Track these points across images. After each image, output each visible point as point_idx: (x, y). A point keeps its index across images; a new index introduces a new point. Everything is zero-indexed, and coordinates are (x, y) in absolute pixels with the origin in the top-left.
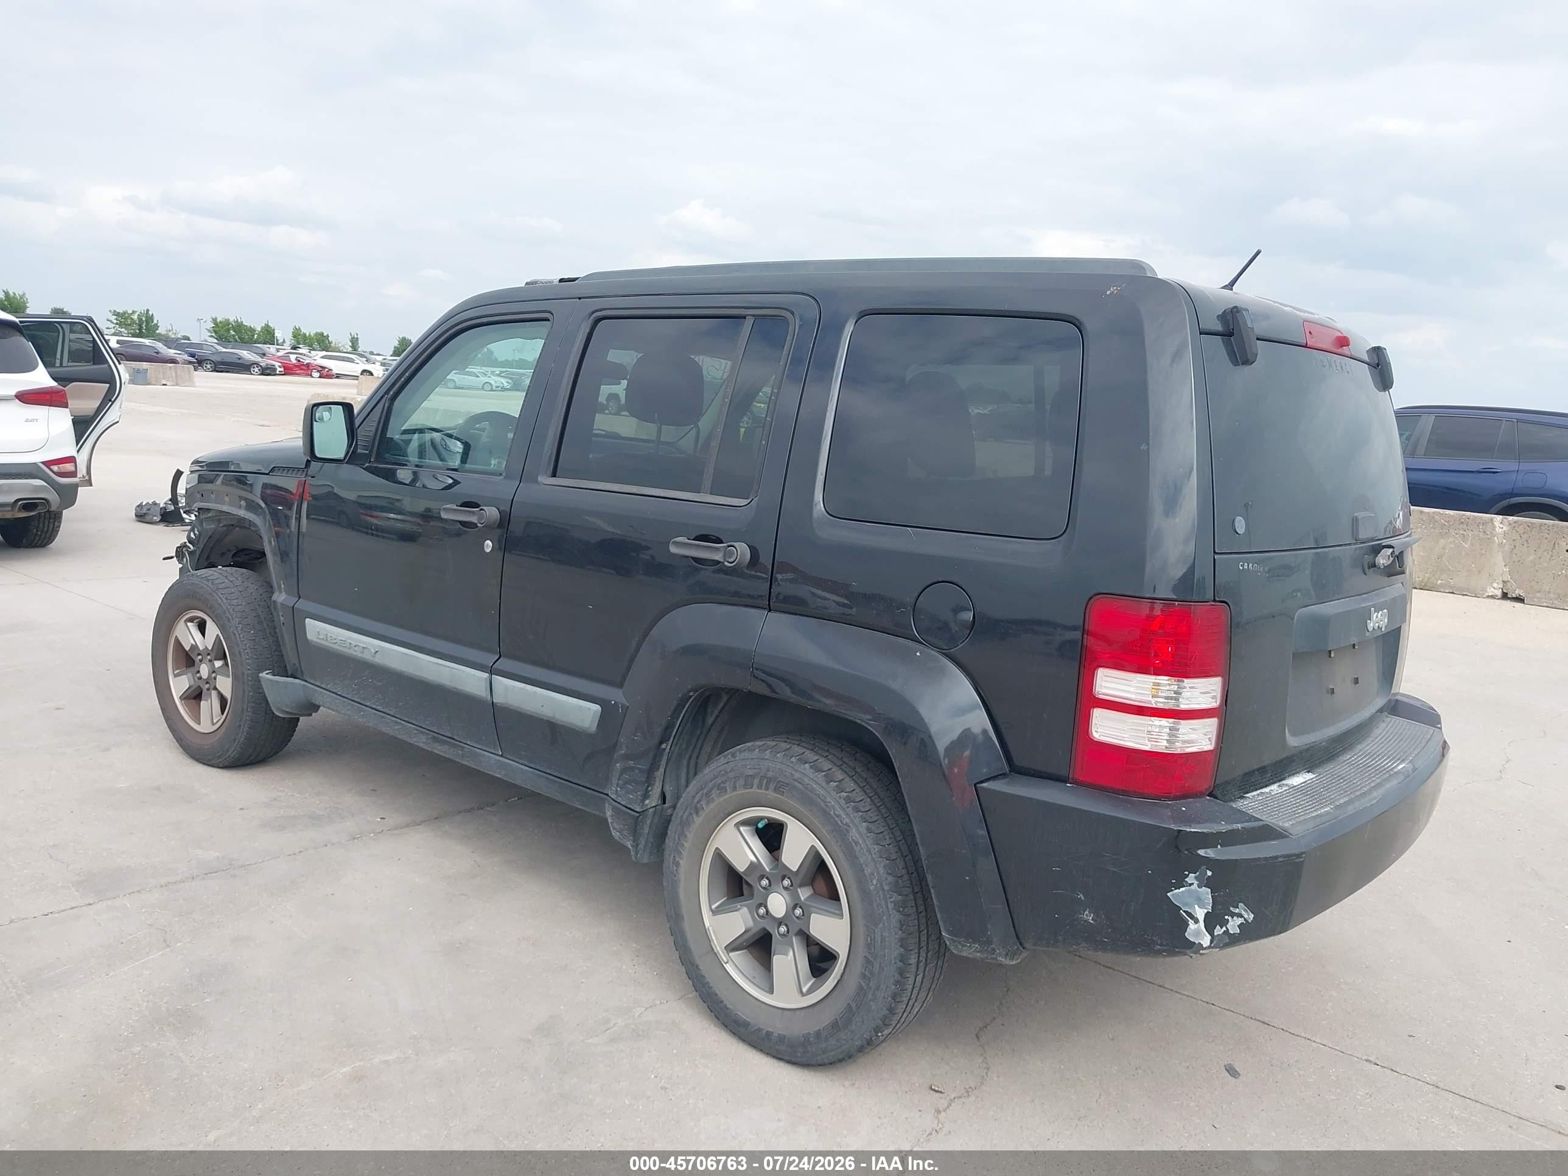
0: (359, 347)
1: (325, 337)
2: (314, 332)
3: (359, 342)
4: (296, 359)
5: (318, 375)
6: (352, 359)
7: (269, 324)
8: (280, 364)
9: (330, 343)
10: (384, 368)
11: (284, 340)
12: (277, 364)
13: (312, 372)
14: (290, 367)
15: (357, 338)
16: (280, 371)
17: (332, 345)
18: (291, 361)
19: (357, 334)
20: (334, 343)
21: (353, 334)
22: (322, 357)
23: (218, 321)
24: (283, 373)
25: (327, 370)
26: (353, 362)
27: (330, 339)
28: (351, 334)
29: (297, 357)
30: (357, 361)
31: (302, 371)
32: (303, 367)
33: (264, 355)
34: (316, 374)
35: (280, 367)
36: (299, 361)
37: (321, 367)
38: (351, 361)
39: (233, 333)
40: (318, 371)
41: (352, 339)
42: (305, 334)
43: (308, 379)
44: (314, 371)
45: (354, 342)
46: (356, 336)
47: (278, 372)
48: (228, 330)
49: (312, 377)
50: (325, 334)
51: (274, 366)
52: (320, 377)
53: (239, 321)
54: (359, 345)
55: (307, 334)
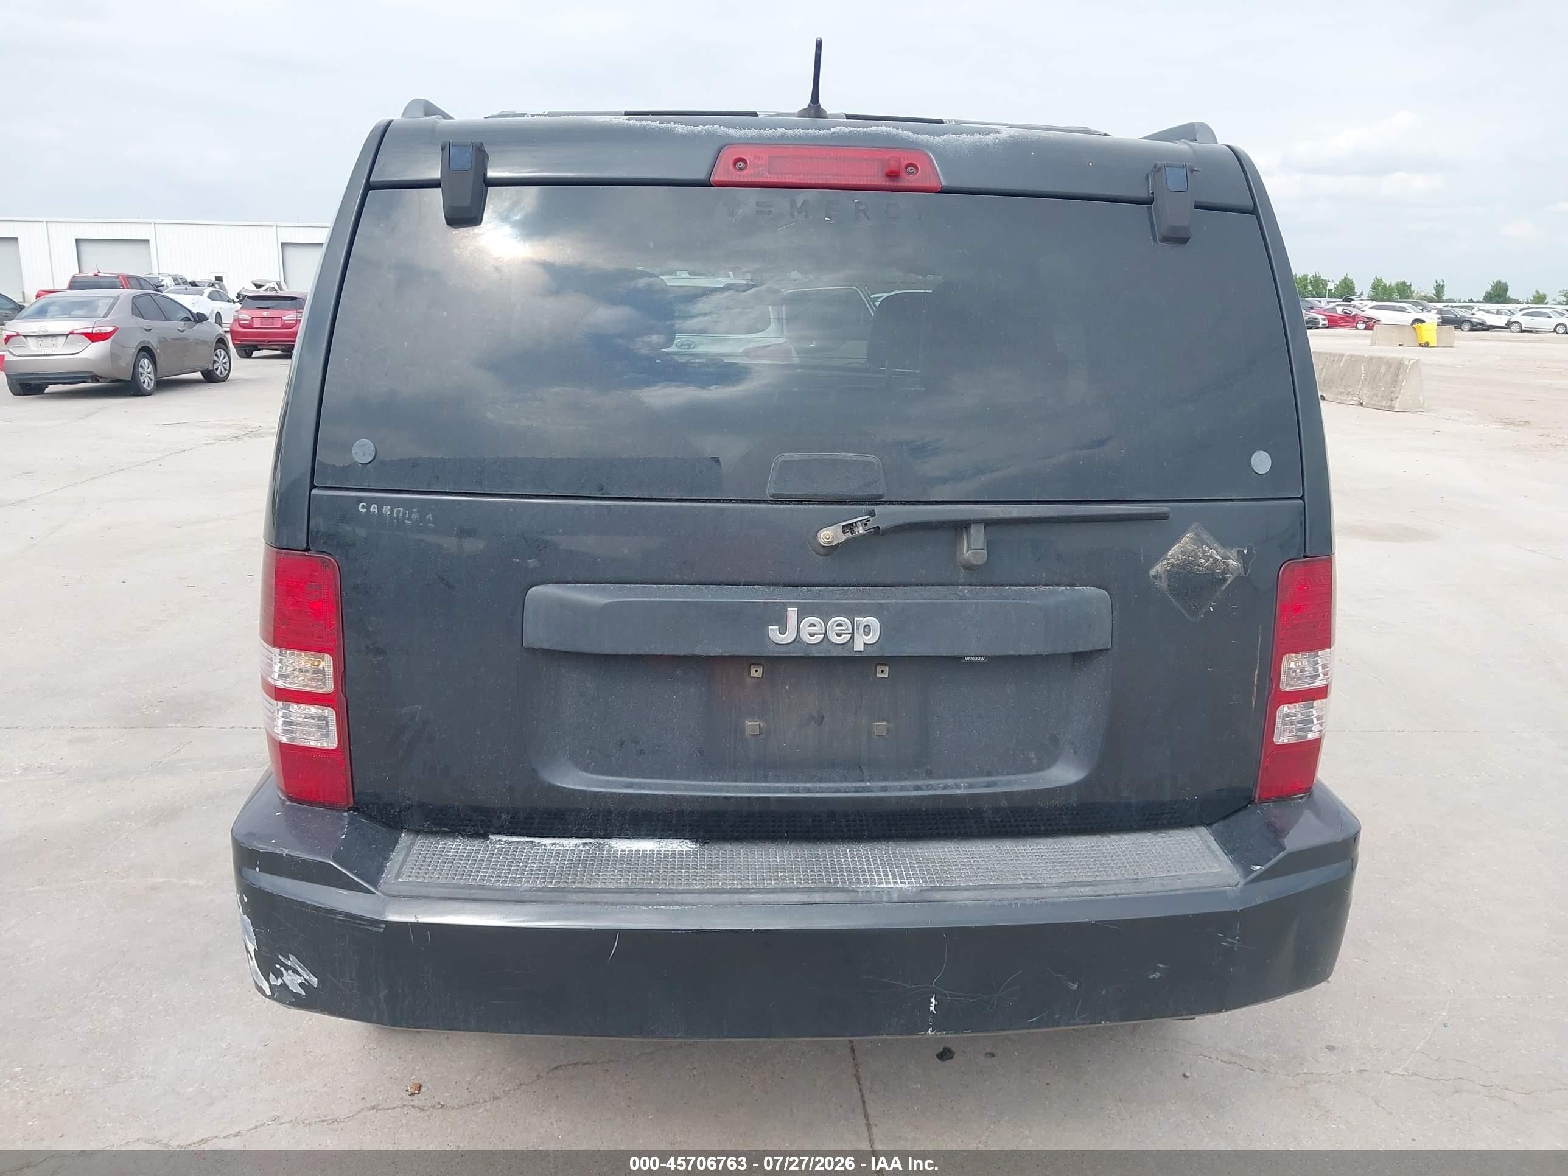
0: (1444, 295)
1: (1407, 286)
2: (1396, 282)
3: (1445, 289)
4: (1342, 311)
5: (1364, 326)
6: (1404, 308)
7: (1349, 277)
8: (1324, 317)
9: (1412, 293)
10: (1439, 316)
11: (1362, 292)
12: (1320, 317)
13: (1357, 324)
14: (1335, 320)
15: (1443, 285)
16: (1323, 325)
17: (1414, 294)
18: (1337, 313)
19: (1443, 282)
20: (1416, 292)
21: (1438, 282)
22: (1371, 308)
23: (1298, 277)
24: (1327, 326)
25: (1374, 321)
26: (1405, 312)
27: (1413, 288)
28: (1436, 282)
29: (1344, 309)
30: (1409, 310)
31: (1348, 324)
32: (1349, 319)
33: (1312, 308)
34: (1361, 326)
35: (1324, 320)
36: (1346, 313)
37: (1368, 318)
38: (1403, 310)
39: (1311, 289)
40: (1364, 323)
41: (1437, 286)
42: (1385, 285)
43: (1353, 331)
44: (1360, 322)
45: (1439, 289)
46: (1441, 284)
47: (1320, 326)
48: (1305, 286)
49: (1358, 329)
50: (1408, 284)
51: (1316, 319)
52: (1365, 329)
53: (1318, 276)
54: (1445, 292)
55: (1388, 285)
